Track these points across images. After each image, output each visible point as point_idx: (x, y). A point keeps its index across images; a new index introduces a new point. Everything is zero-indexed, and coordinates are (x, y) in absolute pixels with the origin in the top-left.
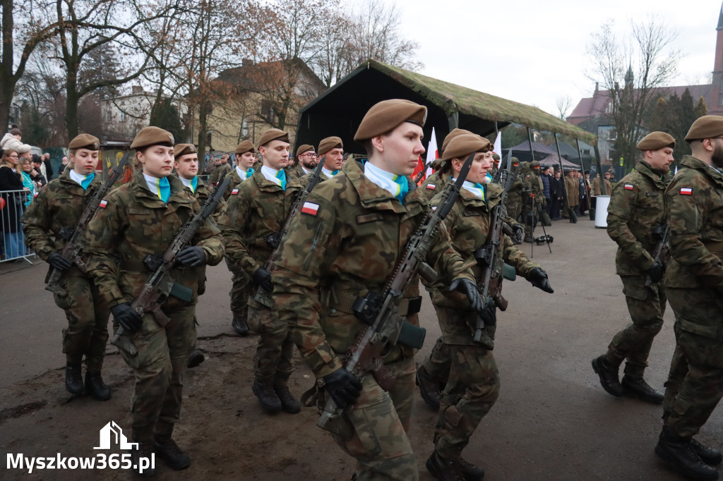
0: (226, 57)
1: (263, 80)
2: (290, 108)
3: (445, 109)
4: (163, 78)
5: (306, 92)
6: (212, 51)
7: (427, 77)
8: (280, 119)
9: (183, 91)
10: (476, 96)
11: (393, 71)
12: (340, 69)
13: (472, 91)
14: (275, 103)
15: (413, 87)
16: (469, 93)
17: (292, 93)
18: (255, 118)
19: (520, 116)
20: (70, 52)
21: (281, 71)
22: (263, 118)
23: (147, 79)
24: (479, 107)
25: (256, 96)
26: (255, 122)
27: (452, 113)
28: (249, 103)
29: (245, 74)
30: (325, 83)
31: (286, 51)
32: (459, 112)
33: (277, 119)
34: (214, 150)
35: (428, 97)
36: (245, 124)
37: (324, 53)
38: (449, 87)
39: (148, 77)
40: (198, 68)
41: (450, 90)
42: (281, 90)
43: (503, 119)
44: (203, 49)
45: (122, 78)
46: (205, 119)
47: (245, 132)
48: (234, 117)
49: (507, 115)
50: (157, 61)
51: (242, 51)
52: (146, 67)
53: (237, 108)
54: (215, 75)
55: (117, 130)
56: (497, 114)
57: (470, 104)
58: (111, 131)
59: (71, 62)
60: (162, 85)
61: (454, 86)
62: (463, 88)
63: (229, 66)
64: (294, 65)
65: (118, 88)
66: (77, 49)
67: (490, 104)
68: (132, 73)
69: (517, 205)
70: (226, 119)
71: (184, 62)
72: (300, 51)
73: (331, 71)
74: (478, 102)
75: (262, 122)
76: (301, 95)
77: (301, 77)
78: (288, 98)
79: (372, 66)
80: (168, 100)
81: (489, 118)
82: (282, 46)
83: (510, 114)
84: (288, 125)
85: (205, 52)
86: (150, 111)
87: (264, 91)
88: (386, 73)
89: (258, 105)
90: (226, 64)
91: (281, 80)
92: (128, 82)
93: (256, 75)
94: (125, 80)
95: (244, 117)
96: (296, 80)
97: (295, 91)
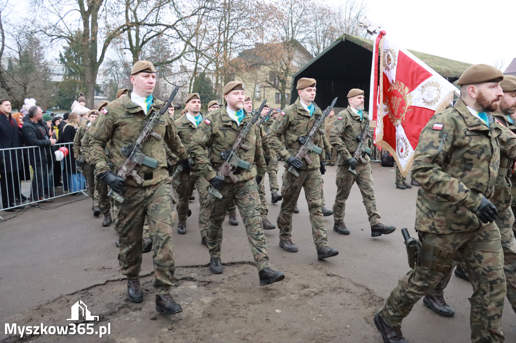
1: (268, 56)
2: (290, 75)
4: (197, 59)
5: (301, 64)
6: (232, 37)
8: (282, 84)
9: (212, 67)
11: (363, 42)
12: (325, 46)
13: (427, 55)
14: (279, 73)
17: (291, 65)
18: (265, 84)
20: (134, 44)
21: (281, 49)
22: (270, 84)
23: (187, 60)
25: (264, 68)
26: (265, 87)
28: (259, 73)
29: (255, 52)
30: (315, 56)
31: (285, 35)
33: (280, 84)
36: (257, 89)
37: (313, 35)
39: (187, 58)
40: (223, 49)
42: (283, 63)
44: (226, 36)
45: (170, 59)
47: (257, 94)
48: (249, 83)
49: (456, 72)
50: (192, 46)
51: (252, 36)
53: (250, 77)
59: (136, 51)
60: (197, 63)
63: (244, 47)
64: (291, 44)
65: (169, 67)
66: (139, 42)
68: (177, 56)
71: (213, 46)
72: (296, 34)
73: (318, 48)
74: (433, 63)
75: (269, 87)
76: (297, 66)
77: (297, 53)
78: (288, 69)
79: (346, 39)
80: (203, 74)
82: (282, 31)
83: (458, 71)
84: (288, 88)
85: (227, 38)
86: (189, 82)
87: (270, 64)
88: (358, 43)
89: (267, 75)
90: (241, 45)
91: (281, 56)
92: (174, 62)
93: (264, 53)
94: (171, 61)
95: (256, 83)
96: (293, 55)
97: (293, 63)
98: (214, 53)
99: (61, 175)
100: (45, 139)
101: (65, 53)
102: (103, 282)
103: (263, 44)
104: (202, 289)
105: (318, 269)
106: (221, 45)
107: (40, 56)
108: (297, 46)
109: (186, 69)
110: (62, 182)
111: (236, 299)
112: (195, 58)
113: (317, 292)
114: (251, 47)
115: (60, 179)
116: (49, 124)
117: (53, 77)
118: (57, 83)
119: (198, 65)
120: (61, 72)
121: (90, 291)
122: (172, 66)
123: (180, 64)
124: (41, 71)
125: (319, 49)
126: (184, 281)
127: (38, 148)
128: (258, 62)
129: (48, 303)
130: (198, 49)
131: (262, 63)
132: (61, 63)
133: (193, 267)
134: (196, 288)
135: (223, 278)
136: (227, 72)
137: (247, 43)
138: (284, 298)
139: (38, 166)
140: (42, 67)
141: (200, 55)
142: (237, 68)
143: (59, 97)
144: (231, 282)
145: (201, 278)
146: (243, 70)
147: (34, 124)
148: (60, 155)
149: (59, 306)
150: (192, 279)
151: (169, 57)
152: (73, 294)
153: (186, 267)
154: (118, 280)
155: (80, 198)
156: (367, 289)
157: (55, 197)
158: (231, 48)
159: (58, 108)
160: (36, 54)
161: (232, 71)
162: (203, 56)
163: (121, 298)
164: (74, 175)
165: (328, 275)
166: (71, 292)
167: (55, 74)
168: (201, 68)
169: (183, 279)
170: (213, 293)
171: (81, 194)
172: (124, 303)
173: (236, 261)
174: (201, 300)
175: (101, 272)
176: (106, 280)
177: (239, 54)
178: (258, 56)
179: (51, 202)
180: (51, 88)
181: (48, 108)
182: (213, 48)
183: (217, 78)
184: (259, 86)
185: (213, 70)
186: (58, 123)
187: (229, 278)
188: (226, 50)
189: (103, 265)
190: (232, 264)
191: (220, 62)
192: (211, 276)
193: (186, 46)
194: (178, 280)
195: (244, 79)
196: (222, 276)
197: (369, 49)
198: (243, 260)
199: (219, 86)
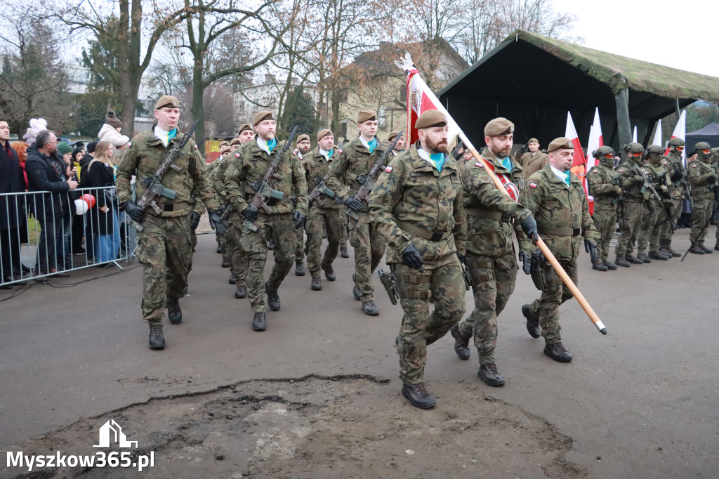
0: (359, 38)
3: (611, 86)
4: (292, 64)
5: (449, 75)
6: (345, 32)
7: (588, 49)
9: (314, 78)
10: (649, 70)
11: (547, 43)
12: (487, 48)
13: (646, 63)
15: (571, 61)
16: (641, 65)
17: (433, 77)
18: (393, 105)
19: (708, 92)
21: (419, 51)
22: (402, 105)
23: (275, 65)
24: (655, 81)
26: (393, 110)
27: (620, 90)
28: (385, 88)
29: (380, 57)
30: (470, 64)
31: (426, 30)
32: (630, 89)
34: (348, 141)
35: (590, 72)
36: (382, 112)
37: (469, 30)
38: (616, 60)
39: (276, 63)
40: (330, 51)
41: (617, 63)
43: (686, 96)
44: (336, 31)
45: (250, 65)
46: (338, 107)
48: (369, 104)
49: (691, 91)
50: (285, 46)
51: (376, 31)
53: (372, 94)
54: (349, 60)
56: (679, 90)
57: (644, 79)
59: (199, 50)
60: (291, 71)
61: (622, 59)
62: (632, 61)
63: (362, 48)
64: (435, 45)
65: (248, 76)
66: (204, 37)
67: (670, 77)
68: (261, 59)
69: (706, 203)
70: (361, 106)
71: (315, 46)
72: (442, 29)
73: (477, 51)
74: (654, 77)
76: (444, 79)
77: (444, 58)
79: (521, 38)
80: (301, 88)
81: (668, 95)
82: (422, 24)
83: (696, 89)
85: (337, 34)
86: (279, 99)
87: (402, 75)
88: (539, 45)
89: (396, 91)
90: (359, 45)
91: (420, 63)
92: (256, 69)
93: (392, 57)
94: (253, 68)
95: (380, 104)
96: (437, 62)
97: (436, 74)
98: (318, 56)
99: (83, 236)
100: (61, 180)
101: (91, 51)
102: (146, 400)
103: (391, 44)
104: (295, 415)
105: (471, 390)
106: (328, 44)
107: (53, 54)
108: (443, 48)
109: (274, 80)
110: (84, 246)
111: (346, 432)
112: (288, 63)
113: (469, 424)
114: (373, 48)
115: (80, 242)
116: (67, 158)
117: (72, 87)
118: (79, 96)
119: (293, 75)
120: (84, 80)
121: (124, 413)
122: (252, 75)
123: (266, 72)
124: (54, 77)
125: (477, 53)
126: (267, 401)
127: (49, 194)
128: (384, 72)
129: (61, 430)
130: (293, 49)
131: (390, 73)
132: (84, 66)
133: (280, 380)
134: (285, 413)
135: (326, 399)
136: (336, 86)
137: (368, 42)
138: (419, 433)
139: (49, 221)
140: (55, 70)
141: (296, 59)
142: (352, 80)
143: (81, 116)
144: (338, 406)
145: (293, 398)
146: (361, 84)
147: (44, 157)
148: (82, 206)
149: (78, 435)
150: (279, 399)
151: (249, 61)
152: (99, 417)
153: (271, 381)
154: (168, 397)
155: (112, 271)
156: (547, 423)
157: (72, 269)
158: (343, 49)
159: (79, 134)
160: (46, 50)
161: (344, 84)
162: (301, 60)
163: (171, 425)
165: (487, 399)
166: (96, 415)
167: (75, 82)
168: (297, 78)
169: (266, 398)
170: (311, 422)
171: (113, 265)
172: (176, 432)
173: (346, 373)
174: (292, 431)
175: (143, 385)
176: (149, 397)
177: (355, 58)
178: (383, 62)
179: (67, 276)
180: (68, 103)
181: (63, 132)
182: (316, 49)
183: (321, 95)
184: (385, 108)
185: (315, 82)
186: (79, 157)
187: (336, 399)
188: (335, 51)
189: (146, 375)
190: (340, 378)
191: (326, 70)
192: (309, 396)
193: (275, 45)
194: (257, 400)
195: (362, 97)
196: (325, 396)
197: (556, 54)
198: (358, 373)
199: (323, 107)
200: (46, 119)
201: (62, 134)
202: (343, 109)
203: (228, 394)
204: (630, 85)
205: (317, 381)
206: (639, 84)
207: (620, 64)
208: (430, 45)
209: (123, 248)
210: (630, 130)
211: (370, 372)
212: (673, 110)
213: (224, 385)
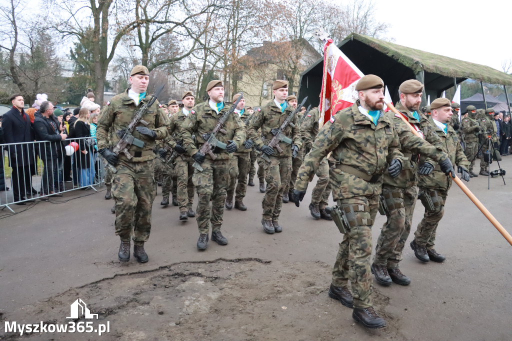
0: (249, 39)
1: (276, 55)
2: (297, 74)
3: (413, 69)
4: (206, 56)
5: (309, 62)
6: (240, 35)
7: (398, 45)
9: (220, 65)
10: (438, 58)
11: (371, 41)
13: (435, 55)
14: (286, 71)
15: (388, 53)
16: (432, 56)
17: (298, 63)
19: (475, 73)
21: (289, 47)
24: (441, 66)
25: (272, 66)
27: (419, 72)
28: (267, 71)
29: (263, 50)
31: (293, 34)
32: (425, 71)
35: (399, 60)
36: (265, 87)
38: (416, 53)
39: (196, 56)
40: (231, 47)
41: (417, 55)
42: (291, 62)
43: (461, 76)
44: (234, 34)
45: (179, 56)
46: (236, 84)
47: (265, 92)
48: (256, 82)
49: (464, 72)
50: (201, 44)
51: (261, 34)
52: (195, 48)
53: (258, 75)
54: (243, 53)
55: (178, 94)
56: (456, 72)
57: (434, 65)
58: (174, 94)
59: (145, 48)
60: (206, 61)
61: (420, 52)
62: (427, 53)
64: (299, 43)
65: (177, 64)
66: (148, 39)
67: (450, 64)
68: (186, 53)
69: (474, 144)
70: (251, 83)
71: (221, 44)
72: (304, 33)
74: (440, 63)
76: (305, 65)
77: (305, 52)
78: (295, 67)
79: (355, 38)
80: (212, 71)
81: (449, 75)
82: (290, 30)
83: (466, 72)
84: (296, 87)
85: (236, 36)
86: (198, 79)
87: (278, 63)
88: (366, 43)
89: (275, 73)
90: (250, 44)
91: (289, 54)
92: (182, 59)
93: (272, 51)
94: (180, 59)
95: (264, 81)
96: (300, 54)
97: (300, 62)
98: (223, 51)
99: (71, 169)
100: (56, 134)
101: (76, 50)
102: (112, 276)
103: (271, 42)
104: (209, 284)
105: (324, 267)
106: (230, 42)
107: (51, 52)
108: (305, 45)
109: (194, 66)
110: (72, 176)
111: (243, 295)
112: (203, 56)
113: (323, 289)
115: (69, 174)
116: (60, 119)
117: (64, 73)
118: (68, 79)
120: (71, 68)
121: (99, 285)
122: (180, 63)
123: (189, 61)
124: (52, 67)
126: (191, 276)
127: (49, 143)
128: (266, 60)
129: (58, 296)
130: (207, 46)
131: (270, 61)
132: (71, 60)
133: (200, 262)
134: (203, 284)
136: (235, 70)
137: (256, 41)
138: (290, 295)
139: (49, 160)
140: (53, 62)
141: (209, 53)
142: (245, 66)
143: (69, 92)
144: (237, 278)
145: (208, 274)
146: (251, 68)
147: (45, 119)
148: (70, 150)
149: (69, 299)
150: (199, 275)
151: (178, 54)
152: (82, 287)
153: (194, 262)
154: (127, 274)
155: (90, 192)
157: (64, 191)
158: (239, 46)
159: (68, 103)
160: (47, 50)
161: (240, 68)
162: (212, 54)
163: (129, 292)
164: (84, 171)
166: (81, 286)
167: (66, 70)
168: (209, 65)
169: (190, 274)
171: (90, 189)
172: (132, 297)
173: (243, 257)
174: (208, 295)
175: (110, 266)
176: (115, 274)
177: (248, 52)
178: (266, 54)
179: (61, 196)
180: (61, 84)
181: (58, 103)
182: (222, 46)
183: (225, 76)
184: (267, 84)
185: (221, 67)
186: (68, 118)
187: (236, 274)
188: (234, 47)
189: (112, 259)
190: (239, 260)
191: (228, 60)
192: (219, 272)
193: (195, 44)
194: (185, 276)
195: (252, 77)
196: (229, 273)
197: (377, 49)
198: (250, 257)
199: (227, 84)
200: (47, 94)
201: (57, 103)
202: (240, 85)
203: (166, 272)
204: (425, 69)
205: (224, 262)
206: (431, 68)
207: (419, 55)
208: (296, 43)
209: (97, 177)
210: (425, 98)
211: (258, 256)
212: (453, 85)
213: (163, 266)
